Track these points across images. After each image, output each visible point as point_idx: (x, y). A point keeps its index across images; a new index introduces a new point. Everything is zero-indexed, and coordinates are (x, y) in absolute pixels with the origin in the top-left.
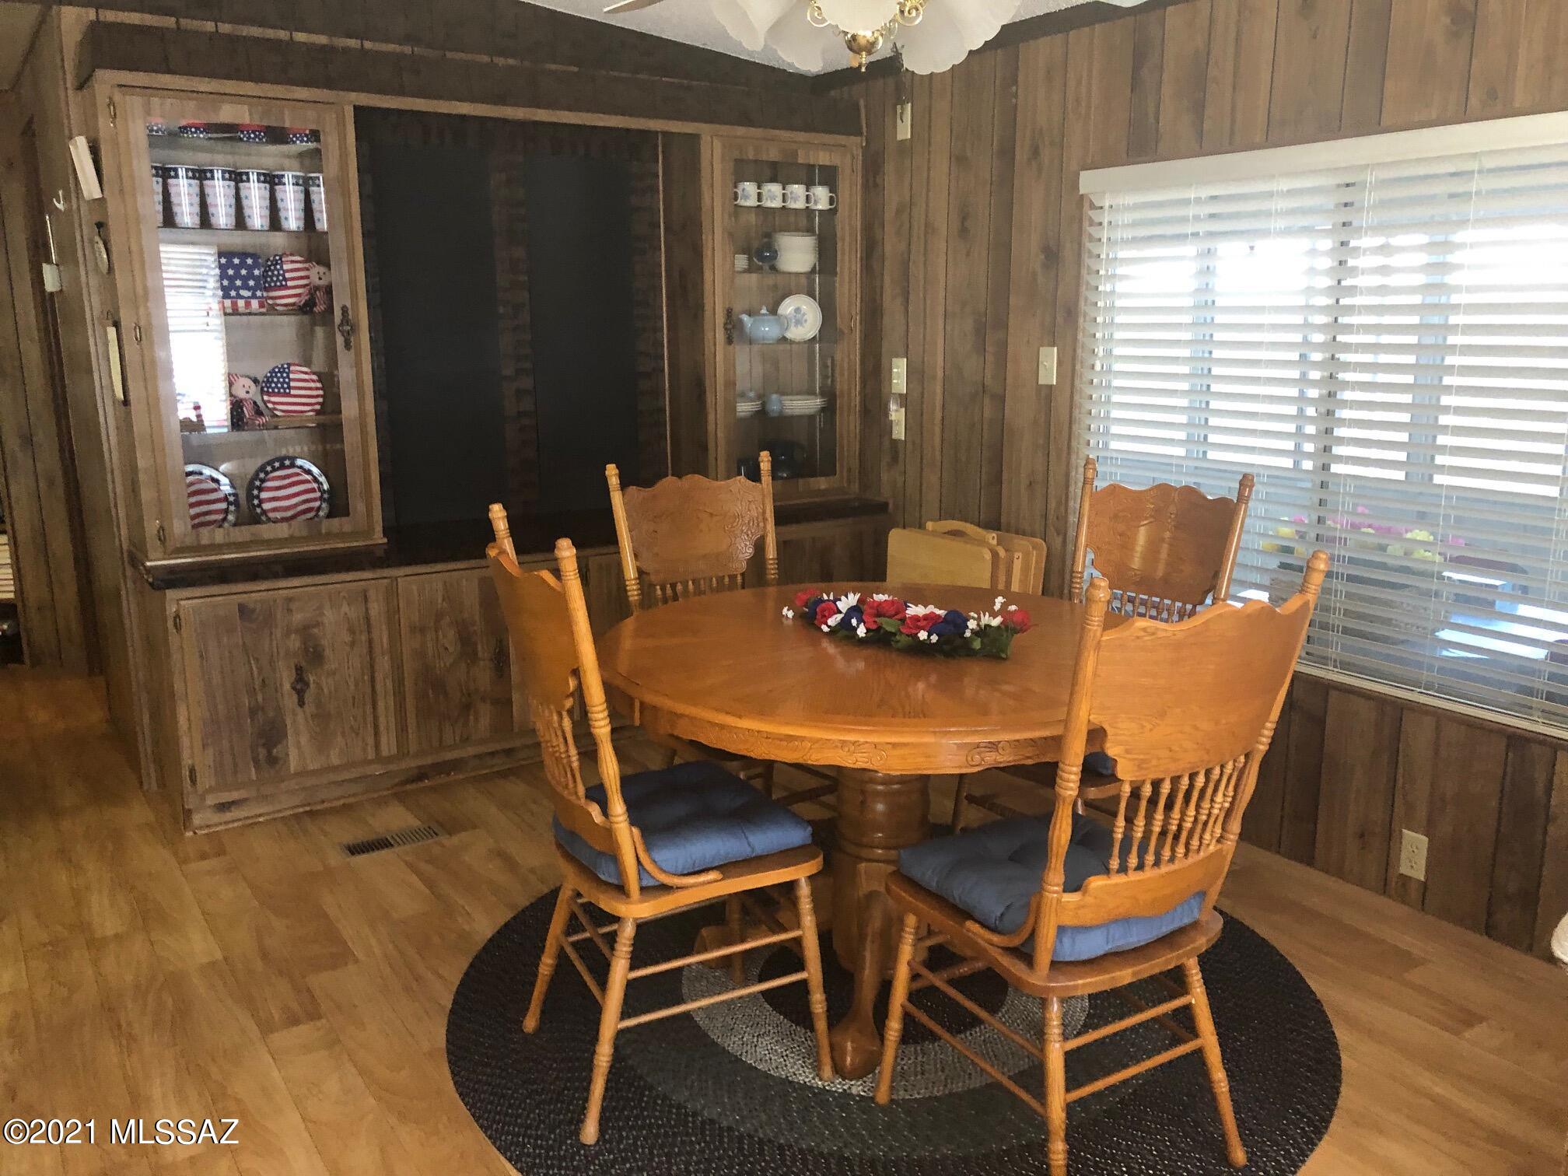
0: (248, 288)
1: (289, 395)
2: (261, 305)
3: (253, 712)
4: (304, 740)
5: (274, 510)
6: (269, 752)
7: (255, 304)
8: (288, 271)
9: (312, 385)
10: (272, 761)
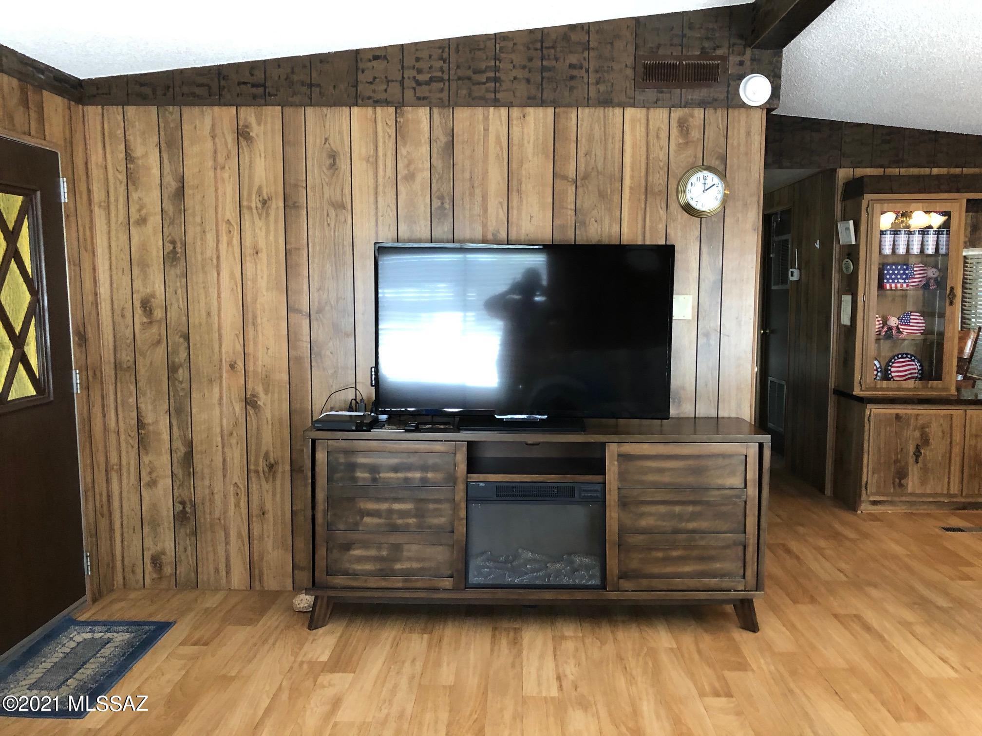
0: (903, 279)
1: (910, 326)
2: (908, 286)
3: (896, 462)
4: (916, 478)
5: (896, 376)
6: (900, 481)
7: (905, 285)
8: (916, 271)
9: (920, 321)
10: (901, 485)
